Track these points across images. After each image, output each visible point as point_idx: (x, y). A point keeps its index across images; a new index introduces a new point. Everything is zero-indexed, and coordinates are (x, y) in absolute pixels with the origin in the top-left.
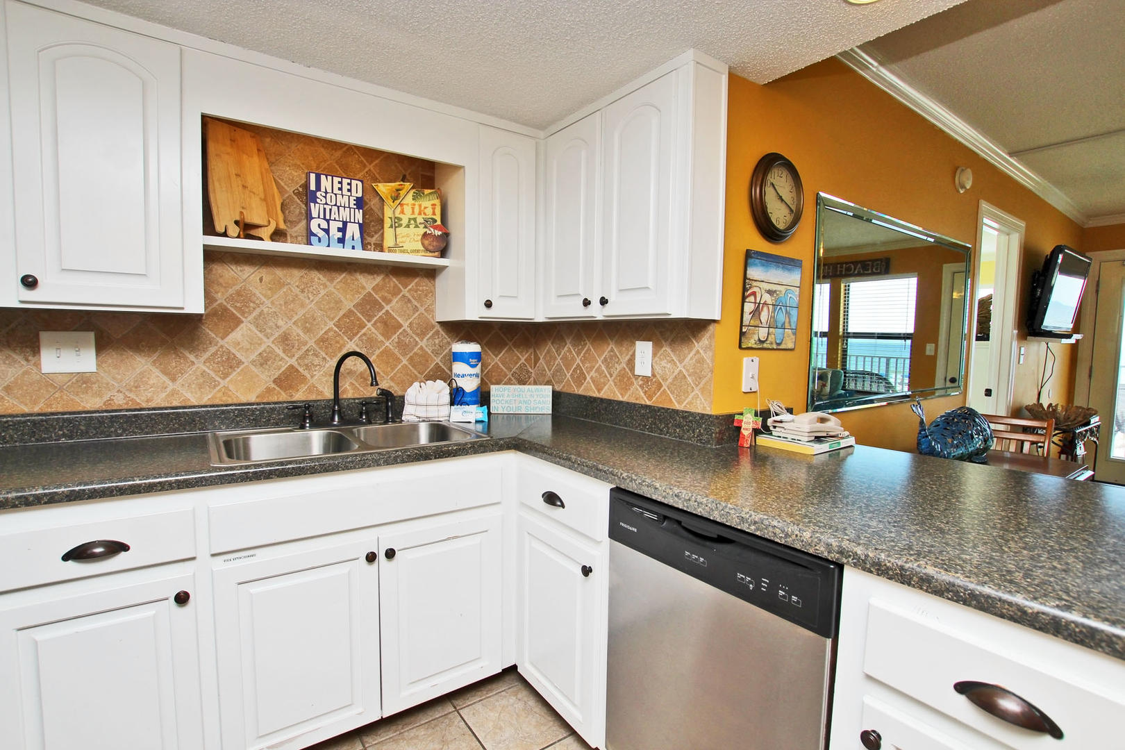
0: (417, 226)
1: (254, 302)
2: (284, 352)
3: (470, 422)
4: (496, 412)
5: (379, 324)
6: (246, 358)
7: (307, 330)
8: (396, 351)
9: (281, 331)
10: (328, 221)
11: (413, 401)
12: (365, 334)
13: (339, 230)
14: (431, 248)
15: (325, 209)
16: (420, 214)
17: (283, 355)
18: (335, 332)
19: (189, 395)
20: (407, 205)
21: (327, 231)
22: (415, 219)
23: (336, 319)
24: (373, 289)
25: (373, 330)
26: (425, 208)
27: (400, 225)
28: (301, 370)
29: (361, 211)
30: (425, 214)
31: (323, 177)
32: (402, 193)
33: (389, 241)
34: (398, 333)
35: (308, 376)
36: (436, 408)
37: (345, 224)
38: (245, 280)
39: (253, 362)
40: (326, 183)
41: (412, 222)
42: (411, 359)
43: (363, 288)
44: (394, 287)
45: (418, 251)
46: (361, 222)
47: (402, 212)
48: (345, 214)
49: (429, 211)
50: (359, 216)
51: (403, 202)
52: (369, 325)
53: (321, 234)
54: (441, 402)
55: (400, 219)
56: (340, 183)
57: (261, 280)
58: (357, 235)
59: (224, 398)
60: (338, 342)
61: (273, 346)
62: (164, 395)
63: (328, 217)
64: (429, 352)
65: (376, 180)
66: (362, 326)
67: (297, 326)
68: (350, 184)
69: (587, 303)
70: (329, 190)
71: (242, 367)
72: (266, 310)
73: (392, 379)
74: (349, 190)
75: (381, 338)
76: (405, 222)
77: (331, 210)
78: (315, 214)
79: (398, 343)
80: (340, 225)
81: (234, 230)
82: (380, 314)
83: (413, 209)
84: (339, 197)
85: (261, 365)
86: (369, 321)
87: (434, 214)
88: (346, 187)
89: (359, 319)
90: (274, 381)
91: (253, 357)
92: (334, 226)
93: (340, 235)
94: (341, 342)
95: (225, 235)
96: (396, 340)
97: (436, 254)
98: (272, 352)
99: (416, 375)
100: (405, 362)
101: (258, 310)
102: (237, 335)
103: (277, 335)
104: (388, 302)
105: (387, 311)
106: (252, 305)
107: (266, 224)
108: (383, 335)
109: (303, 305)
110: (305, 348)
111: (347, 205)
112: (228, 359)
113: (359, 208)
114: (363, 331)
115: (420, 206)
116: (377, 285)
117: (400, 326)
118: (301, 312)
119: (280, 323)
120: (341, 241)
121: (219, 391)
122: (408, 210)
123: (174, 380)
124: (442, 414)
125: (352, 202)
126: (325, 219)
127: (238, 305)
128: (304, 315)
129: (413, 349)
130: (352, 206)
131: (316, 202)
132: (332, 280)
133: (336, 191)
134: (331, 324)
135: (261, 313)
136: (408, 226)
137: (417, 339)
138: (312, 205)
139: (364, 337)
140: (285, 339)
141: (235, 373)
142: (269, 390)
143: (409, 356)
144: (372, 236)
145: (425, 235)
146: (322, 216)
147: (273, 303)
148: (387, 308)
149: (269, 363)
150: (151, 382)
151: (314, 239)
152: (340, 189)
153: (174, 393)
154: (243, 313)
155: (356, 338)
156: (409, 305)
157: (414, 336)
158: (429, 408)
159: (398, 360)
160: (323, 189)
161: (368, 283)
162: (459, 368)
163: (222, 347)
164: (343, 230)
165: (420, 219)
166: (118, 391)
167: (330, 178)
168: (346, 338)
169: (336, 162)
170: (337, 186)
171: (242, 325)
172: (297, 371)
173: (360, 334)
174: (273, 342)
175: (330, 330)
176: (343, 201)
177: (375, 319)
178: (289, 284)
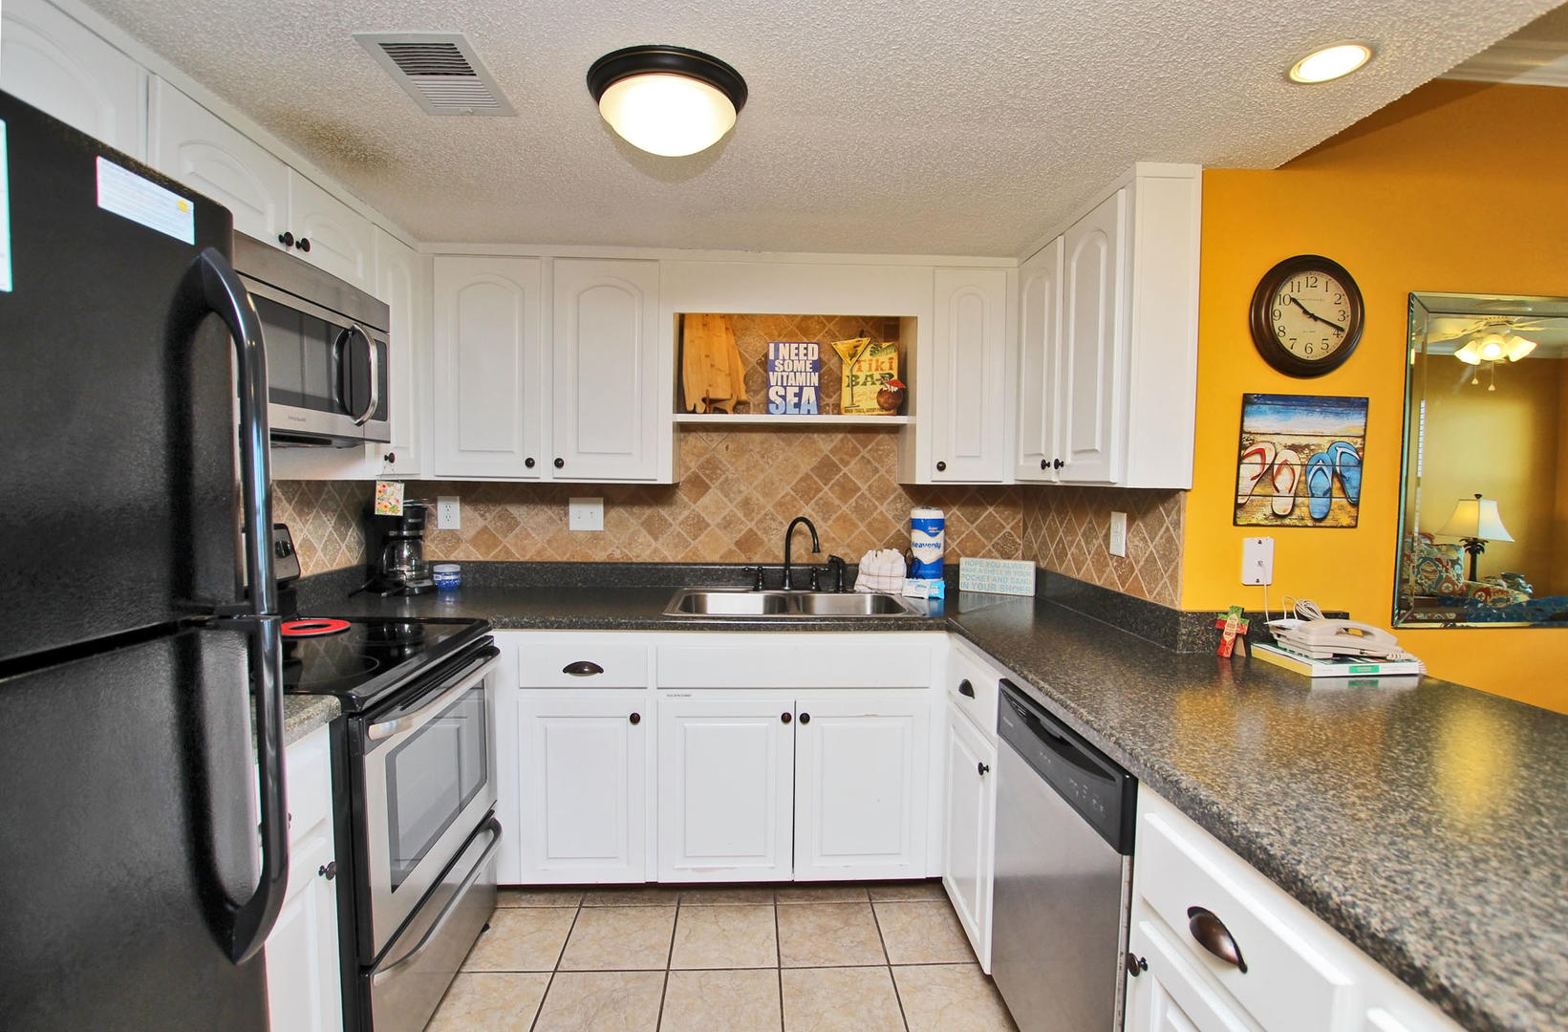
0: (873, 383)
1: (721, 469)
2: (745, 516)
3: (922, 598)
4: (966, 589)
5: (836, 488)
6: (713, 521)
7: (765, 495)
8: (854, 517)
9: (743, 495)
10: (785, 388)
11: (865, 571)
12: (821, 499)
13: (796, 395)
14: (886, 405)
15: (782, 376)
16: (877, 370)
17: (743, 519)
18: (792, 496)
19: (666, 553)
20: (865, 361)
21: (784, 397)
22: (871, 376)
23: (794, 483)
24: (831, 451)
25: (830, 494)
26: (883, 362)
27: (857, 384)
28: (759, 533)
29: (817, 374)
30: (882, 369)
31: (781, 345)
32: (860, 349)
33: (846, 402)
34: (855, 497)
35: (766, 540)
36: (888, 579)
37: (801, 388)
38: (713, 450)
39: (718, 525)
40: (783, 350)
41: (869, 379)
42: (870, 525)
43: (821, 451)
44: (852, 448)
45: (873, 410)
46: (817, 385)
47: (860, 370)
48: (801, 379)
49: (886, 366)
50: (815, 379)
51: (862, 358)
52: (826, 489)
53: (779, 401)
54: (895, 573)
55: (857, 377)
56: (797, 348)
57: (727, 448)
58: (813, 398)
59: (694, 558)
60: (795, 507)
61: (735, 510)
62: (648, 552)
63: (785, 384)
64: (890, 517)
65: (835, 338)
66: (819, 490)
67: (757, 491)
68: (806, 349)
69: (1044, 465)
70: (787, 357)
71: (709, 529)
72: (730, 476)
73: (848, 546)
74: (806, 355)
75: (837, 502)
76: (861, 380)
77: (788, 376)
78: (773, 383)
79: (856, 507)
80: (797, 390)
81: (701, 407)
82: (838, 477)
83: (870, 364)
84: (796, 362)
85: (725, 528)
86: (825, 485)
87: (891, 369)
88: (802, 351)
89: (816, 483)
90: (736, 543)
91: (719, 520)
92: (791, 391)
93: (796, 400)
94: (798, 507)
95: (694, 412)
96: (854, 504)
97: (892, 412)
98: (735, 515)
99: (874, 543)
100: (862, 527)
101: (724, 476)
102: (706, 500)
103: (739, 499)
104: (846, 464)
105: (845, 474)
106: (719, 471)
107: (728, 397)
108: (840, 499)
109: (762, 471)
110: (763, 512)
111: (803, 370)
112: (698, 522)
113: (814, 371)
114: (820, 495)
115: (877, 361)
116: (835, 447)
117: (859, 489)
118: (761, 477)
119: (742, 488)
120: (797, 405)
121: (691, 551)
122: (865, 366)
123: (656, 539)
124: (894, 586)
125: (809, 366)
126: (782, 385)
127: (707, 472)
128: (764, 480)
129: (872, 514)
130: (808, 369)
131: (774, 371)
132: (790, 444)
133: (793, 357)
134: (788, 489)
135: (727, 479)
136: (865, 384)
137: (877, 503)
138: (771, 373)
139: (821, 502)
140: (746, 504)
141: (703, 535)
142: (731, 552)
143: (867, 522)
144: (831, 397)
145: (881, 392)
146: (779, 383)
147: (736, 469)
148: (845, 470)
149: (732, 526)
150: (640, 541)
151: (772, 407)
152: (797, 355)
153: (655, 551)
154: (711, 480)
155: (813, 502)
156: (869, 466)
157: (874, 500)
158: (881, 579)
159: (855, 526)
160: (781, 357)
161: (825, 444)
162: (918, 536)
163: (694, 511)
164: (799, 395)
165: (877, 376)
166: (618, 547)
167: (787, 345)
168: (802, 502)
169: (797, 328)
170: (794, 352)
171: (710, 491)
172: (756, 534)
173: (817, 498)
174: (736, 507)
175: (787, 494)
176: (799, 366)
177: (833, 481)
178: (751, 450)
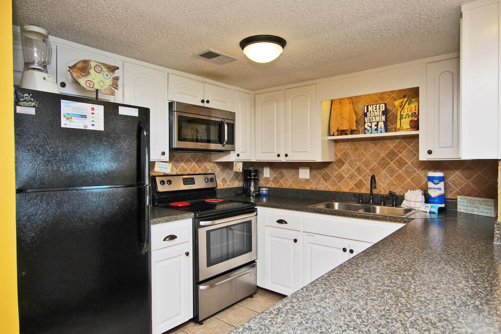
0: (409, 117)
1: (349, 156)
2: (358, 174)
4: (459, 211)
5: (396, 163)
6: (346, 176)
7: (366, 166)
8: (405, 175)
9: (357, 166)
10: (371, 123)
11: (408, 199)
12: (389, 167)
13: (376, 125)
14: (413, 126)
15: (370, 119)
16: (410, 111)
17: (357, 175)
18: (377, 166)
20: (406, 108)
21: (371, 127)
22: (408, 114)
23: (377, 161)
24: (394, 147)
25: (394, 165)
26: (412, 108)
27: (403, 118)
28: (364, 181)
29: (384, 116)
30: (412, 111)
31: (369, 106)
32: (404, 103)
33: (398, 126)
34: (406, 167)
35: (366, 184)
36: (414, 203)
37: (378, 123)
38: (346, 149)
39: (348, 177)
40: (370, 108)
41: (407, 116)
42: (412, 179)
43: (389, 147)
44: (404, 146)
45: (408, 129)
46: (384, 120)
47: (404, 112)
48: (378, 119)
49: (413, 109)
50: (383, 118)
51: (405, 107)
52: (392, 163)
53: (369, 128)
54: (420, 201)
55: (403, 115)
56: (376, 107)
57: (351, 148)
58: (383, 126)
60: (378, 171)
61: (354, 172)
63: (371, 122)
64: (422, 176)
65: (394, 100)
66: (389, 164)
67: (363, 164)
68: (379, 106)
70: (372, 111)
71: (345, 179)
72: (352, 159)
73: (402, 188)
74: (379, 109)
75: (397, 169)
76: (404, 117)
77: (372, 118)
78: (366, 121)
79: (405, 171)
80: (376, 123)
81: (336, 133)
82: (397, 158)
83: (408, 109)
84: (375, 112)
85: (351, 179)
86: (391, 162)
87: (415, 110)
88: (378, 108)
89: (387, 161)
90: (355, 185)
91: (348, 175)
92: (374, 124)
93: (376, 127)
94: (379, 171)
95: (334, 135)
96: (405, 170)
97: (415, 129)
98: (354, 174)
99: (415, 187)
100: (409, 180)
101: (350, 159)
102: (343, 168)
103: (356, 167)
104: (401, 152)
105: (400, 157)
106: (348, 157)
107: (348, 129)
108: (398, 168)
109: (365, 156)
110: (365, 173)
111: (378, 115)
112: (341, 176)
113: (383, 115)
114: (389, 166)
115: (410, 107)
116: (396, 146)
117: (407, 163)
118: (364, 159)
119: (357, 163)
120: (376, 130)
121: (338, 187)
122: (406, 110)
123: (326, 182)
124: (417, 206)
125: (381, 113)
126: (370, 122)
127: (344, 157)
128: (365, 160)
129: (413, 174)
130: (380, 115)
131: (367, 117)
132: (376, 145)
133: (374, 110)
134: (375, 163)
135: (351, 160)
136: (405, 118)
137: (416, 169)
138: (365, 118)
139: (389, 169)
140: (359, 170)
141: (343, 181)
142: (353, 188)
143: (411, 177)
144: (394, 125)
145: (411, 121)
146: (369, 122)
147: (355, 156)
148: (400, 155)
149: (353, 178)
150: (321, 183)
151: (366, 131)
152: (376, 109)
153: (326, 187)
154: (345, 161)
155: (386, 169)
156: (411, 153)
157: (414, 168)
158: (411, 202)
159: (406, 179)
160: (369, 111)
161: (391, 145)
162: (430, 185)
163: (339, 172)
164: (377, 125)
165: (410, 114)
166: (314, 185)
167: (372, 106)
168: (382, 169)
170: (374, 108)
171: (345, 164)
172: (362, 181)
173: (388, 167)
174: (354, 170)
175: (375, 166)
176: (376, 114)
177: (395, 160)
178: (360, 149)
